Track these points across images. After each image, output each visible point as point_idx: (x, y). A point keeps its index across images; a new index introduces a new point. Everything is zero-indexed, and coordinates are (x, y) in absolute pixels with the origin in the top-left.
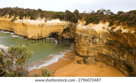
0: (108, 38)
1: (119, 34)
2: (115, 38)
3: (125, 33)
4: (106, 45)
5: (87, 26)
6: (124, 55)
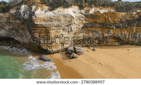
1: (97, 15)
3: (105, 13)
4: (83, 29)
6: (110, 31)
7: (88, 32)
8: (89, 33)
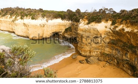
0: (111, 37)
1: (121, 33)
2: (117, 37)
3: (128, 32)
4: (109, 44)
5: (89, 25)
6: (127, 54)
7: (112, 48)
8: (113, 50)
